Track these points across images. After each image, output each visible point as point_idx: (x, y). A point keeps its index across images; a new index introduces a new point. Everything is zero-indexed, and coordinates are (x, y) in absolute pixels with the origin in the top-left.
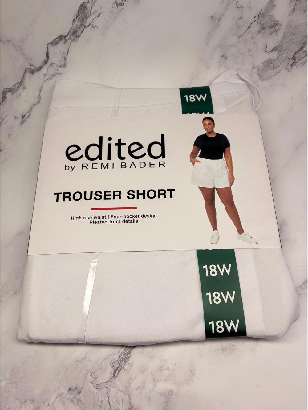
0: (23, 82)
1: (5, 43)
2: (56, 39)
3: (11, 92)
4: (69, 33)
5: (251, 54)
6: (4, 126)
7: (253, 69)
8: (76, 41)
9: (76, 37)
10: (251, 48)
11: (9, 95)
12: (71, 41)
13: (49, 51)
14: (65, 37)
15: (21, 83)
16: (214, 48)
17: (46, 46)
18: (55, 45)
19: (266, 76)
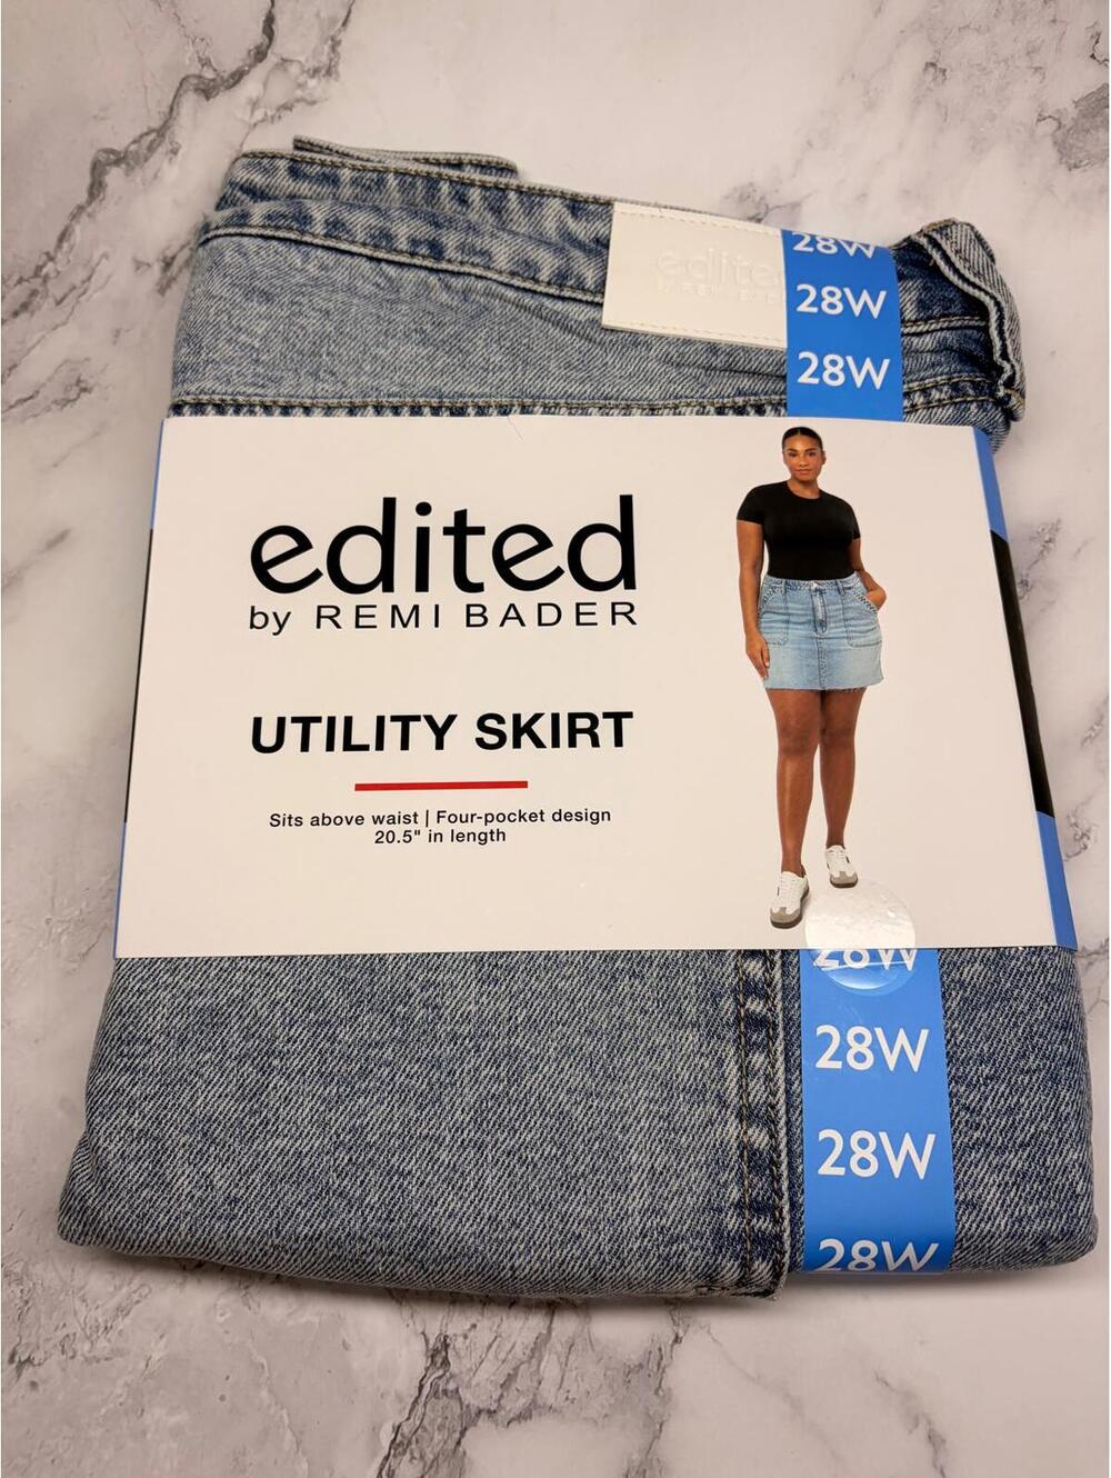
0: (169, 128)
3: (123, 166)
5: (1035, 66)
6: (95, 296)
7: (1039, 120)
10: (1039, 42)
11: (114, 177)
13: (276, 11)
15: (162, 131)
16: (902, 32)
19: (1084, 153)
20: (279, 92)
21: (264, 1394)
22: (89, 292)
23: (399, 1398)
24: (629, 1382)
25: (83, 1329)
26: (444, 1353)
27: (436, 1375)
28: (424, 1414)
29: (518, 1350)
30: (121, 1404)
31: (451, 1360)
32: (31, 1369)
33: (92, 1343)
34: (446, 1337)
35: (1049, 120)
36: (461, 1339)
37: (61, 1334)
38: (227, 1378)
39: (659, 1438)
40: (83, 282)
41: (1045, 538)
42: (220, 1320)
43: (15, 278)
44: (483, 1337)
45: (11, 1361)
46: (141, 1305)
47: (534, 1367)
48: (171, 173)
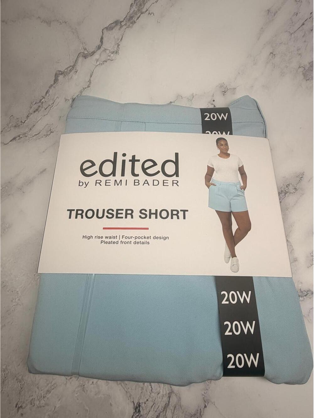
0: (75, 66)
1: (61, 24)
2: (112, 23)
3: (63, 75)
4: (126, 19)
5: (299, 53)
6: (55, 107)
7: (299, 68)
8: (131, 28)
9: (132, 23)
10: (300, 47)
11: (61, 78)
12: (126, 27)
13: (103, 36)
14: (121, 22)
15: (73, 67)
16: (265, 44)
17: (102, 30)
18: (110, 30)
19: (310, 76)
20: (104, 57)
22: (53, 106)
25: (37, 397)
26: (139, 408)
27: (137, 415)
29: (160, 407)
31: (141, 411)
32: (22, 409)
33: (40, 401)
34: (139, 403)
35: (302, 68)
36: (144, 404)
37: (31, 398)
38: (77, 414)
40: (52, 104)
41: (300, 177)
42: (76, 395)
43: (35, 102)
44: (150, 404)
45: (16, 407)
46: (54, 390)
47: (165, 414)
48: (75, 77)
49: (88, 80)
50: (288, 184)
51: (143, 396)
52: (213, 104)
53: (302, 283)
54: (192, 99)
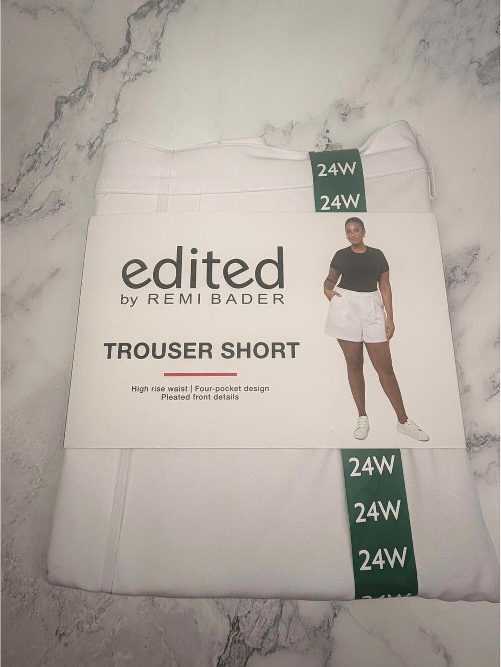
20: (135, 67)
21: (163, 644)
22: (59, 160)
23: (220, 644)
24: (316, 634)
25: (86, 619)
26: (237, 624)
27: (235, 634)
28: (231, 651)
29: (268, 621)
30: (103, 651)
31: (240, 627)
32: (65, 637)
33: (90, 625)
34: (238, 617)
35: (475, 63)
36: (244, 618)
37: (77, 621)
38: (148, 638)
39: (330, 658)
40: (56, 155)
41: (474, 253)
42: (143, 612)
43: (27, 155)
44: (253, 617)
45: (56, 634)
46: (110, 607)
47: (276, 630)
48: (90, 106)
49: (113, 110)
50: (453, 268)
51: (242, 606)
52: (326, 138)
53: (477, 424)
54: (292, 131)
